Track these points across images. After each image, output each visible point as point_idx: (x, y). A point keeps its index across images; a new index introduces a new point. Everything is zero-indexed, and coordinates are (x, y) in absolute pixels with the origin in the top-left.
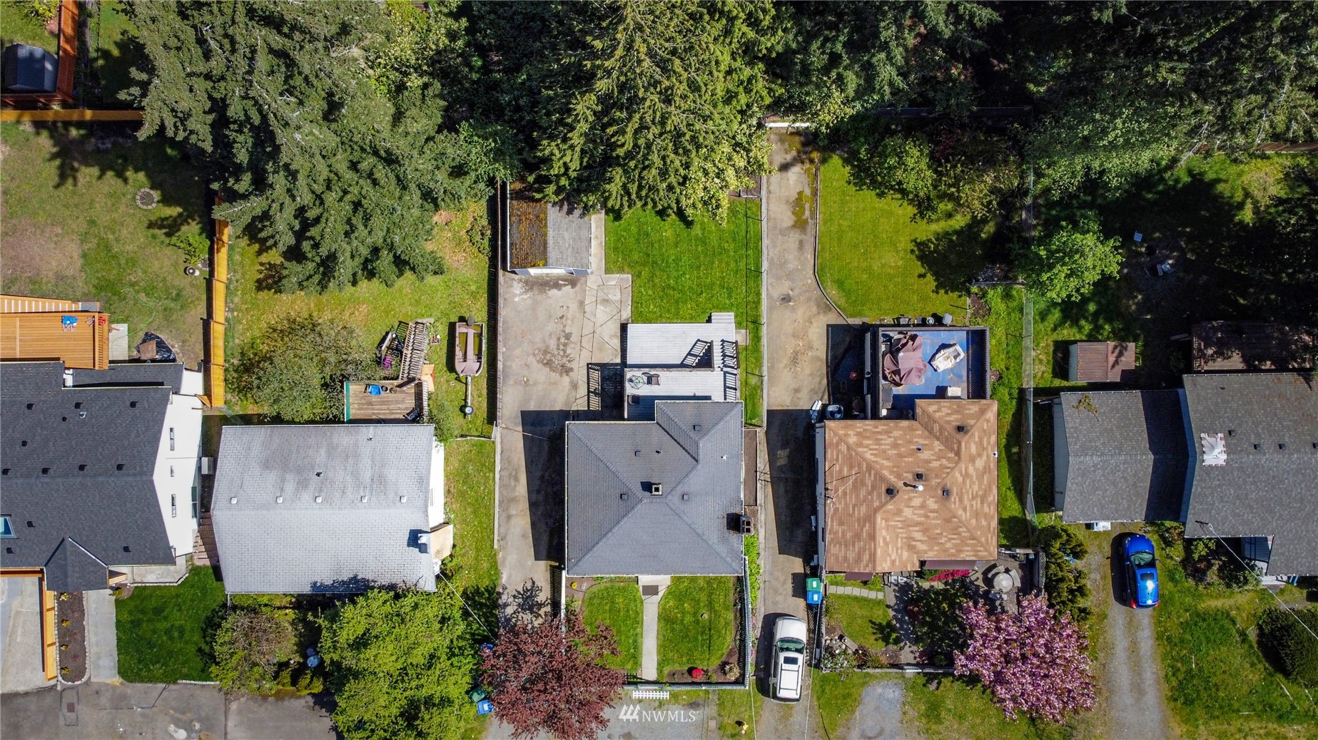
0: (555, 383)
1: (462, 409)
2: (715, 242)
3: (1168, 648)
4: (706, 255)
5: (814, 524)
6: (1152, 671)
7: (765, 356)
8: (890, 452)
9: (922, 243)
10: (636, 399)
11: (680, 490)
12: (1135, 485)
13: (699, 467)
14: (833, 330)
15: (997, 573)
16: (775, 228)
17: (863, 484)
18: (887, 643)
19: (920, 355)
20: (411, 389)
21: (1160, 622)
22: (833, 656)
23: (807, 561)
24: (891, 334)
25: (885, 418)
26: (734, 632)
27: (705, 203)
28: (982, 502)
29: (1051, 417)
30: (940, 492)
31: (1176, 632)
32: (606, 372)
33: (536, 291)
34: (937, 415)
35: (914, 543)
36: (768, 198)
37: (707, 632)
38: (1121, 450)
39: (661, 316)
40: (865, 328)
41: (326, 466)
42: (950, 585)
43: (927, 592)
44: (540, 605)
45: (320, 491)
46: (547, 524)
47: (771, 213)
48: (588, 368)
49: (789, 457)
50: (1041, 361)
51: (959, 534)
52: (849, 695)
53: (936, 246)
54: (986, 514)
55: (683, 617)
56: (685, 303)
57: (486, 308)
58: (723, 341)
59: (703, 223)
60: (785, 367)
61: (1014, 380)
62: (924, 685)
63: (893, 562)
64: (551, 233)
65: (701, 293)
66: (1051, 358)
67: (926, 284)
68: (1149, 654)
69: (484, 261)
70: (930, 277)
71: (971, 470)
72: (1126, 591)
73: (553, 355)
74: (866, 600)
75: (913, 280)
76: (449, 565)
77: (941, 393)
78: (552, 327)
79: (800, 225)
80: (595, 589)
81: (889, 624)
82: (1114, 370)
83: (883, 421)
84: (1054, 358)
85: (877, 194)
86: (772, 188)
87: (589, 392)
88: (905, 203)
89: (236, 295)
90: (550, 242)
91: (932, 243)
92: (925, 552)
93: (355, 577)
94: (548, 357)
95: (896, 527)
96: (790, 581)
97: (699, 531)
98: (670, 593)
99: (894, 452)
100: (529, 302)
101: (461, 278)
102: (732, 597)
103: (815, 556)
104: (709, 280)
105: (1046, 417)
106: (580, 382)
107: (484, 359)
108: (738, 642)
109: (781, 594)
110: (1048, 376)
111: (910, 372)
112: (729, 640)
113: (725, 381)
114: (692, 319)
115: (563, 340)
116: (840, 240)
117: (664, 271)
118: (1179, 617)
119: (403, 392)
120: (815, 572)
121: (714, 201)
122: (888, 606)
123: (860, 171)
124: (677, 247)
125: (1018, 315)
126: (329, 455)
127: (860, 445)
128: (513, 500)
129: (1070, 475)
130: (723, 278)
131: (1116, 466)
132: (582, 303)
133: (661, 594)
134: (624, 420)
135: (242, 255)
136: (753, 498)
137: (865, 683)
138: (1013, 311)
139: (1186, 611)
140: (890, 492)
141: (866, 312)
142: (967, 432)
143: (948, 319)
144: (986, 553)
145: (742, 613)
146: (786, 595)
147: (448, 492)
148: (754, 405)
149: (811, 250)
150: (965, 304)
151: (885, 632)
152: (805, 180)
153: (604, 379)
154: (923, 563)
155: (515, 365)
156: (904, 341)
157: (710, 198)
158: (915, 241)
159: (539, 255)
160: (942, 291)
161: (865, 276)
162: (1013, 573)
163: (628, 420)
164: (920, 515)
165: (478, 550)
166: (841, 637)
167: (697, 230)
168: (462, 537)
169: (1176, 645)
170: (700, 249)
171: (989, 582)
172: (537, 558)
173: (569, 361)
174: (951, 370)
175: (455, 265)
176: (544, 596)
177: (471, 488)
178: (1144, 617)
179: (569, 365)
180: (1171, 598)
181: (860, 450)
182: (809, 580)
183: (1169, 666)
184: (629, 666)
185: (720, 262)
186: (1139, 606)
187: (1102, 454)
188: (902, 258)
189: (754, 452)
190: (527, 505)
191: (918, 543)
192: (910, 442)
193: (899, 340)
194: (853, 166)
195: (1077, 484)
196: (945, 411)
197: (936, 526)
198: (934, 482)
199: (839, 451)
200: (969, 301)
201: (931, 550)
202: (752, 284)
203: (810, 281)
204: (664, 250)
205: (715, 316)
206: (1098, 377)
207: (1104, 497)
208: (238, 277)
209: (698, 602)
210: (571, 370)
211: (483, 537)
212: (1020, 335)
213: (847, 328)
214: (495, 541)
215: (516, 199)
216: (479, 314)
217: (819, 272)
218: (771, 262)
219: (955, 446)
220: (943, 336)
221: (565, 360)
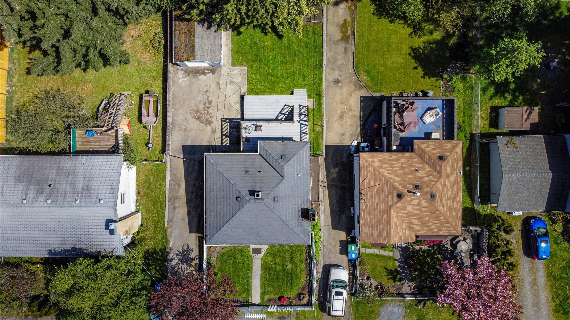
0: (202, 130)
1: (147, 145)
2: (296, 48)
3: (554, 282)
4: (290, 56)
5: (352, 212)
6: (545, 295)
7: (325, 115)
8: (399, 172)
9: (415, 49)
10: (248, 139)
11: (272, 195)
12: (540, 190)
13: (284, 180)
14: (364, 99)
15: (459, 241)
16: (331, 40)
17: (383, 190)
18: (395, 281)
19: (416, 114)
20: (112, 132)
21: (549, 267)
22: (363, 289)
23: (348, 234)
24: (399, 102)
25: (395, 151)
26: (305, 276)
27: (289, 23)
28: (453, 202)
29: (489, 150)
30: (429, 196)
31: (558, 273)
32: (232, 123)
33: (191, 76)
34: (427, 149)
35: (412, 226)
36: (327, 23)
37: (290, 276)
38: (533, 170)
39: (264, 91)
40: (382, 98)
41: (55, 180)
42: (431, 247)
43: (418, 251)
44: (192, 260)
45: (50, 196)
46: (197, 212)
47: (328, 32)
48: (222, 121)
49: (338, 172)
50: (483, 118)
51: (440, 220)
52: (372, 312)
53: (424, 51)
54: (455, 209)
55: (276, 267)
56: (278, 83)
57: (162, 86)
58: (300, 106)
59: (289, 37)
60: (336, 121)
61: (467, 129)
62: (416, 305)
63: (400, 237)
64: (197, 40)
65: (288, 78)
66: (488, 116)
67: (418, 73)
68: (543, 285)
69: (161, 58)
70: (420, 69)
71: (447, 182)
72: (531, 250)
73: (202, 114)
74: (383, 256)
75: (410, 71)
76: (137, 237)
77: (428, 136)
78: (201, 97)
79: (345, 38)
80: (224, 251)
81: (396, 270)
82: (527, 122)
83: (394, 153)
84: (490, 116)
85: (390, 21)
86: (329, 17)
87: (222, 135)
88: (406, 26)
89: (15, 77)
90: (197, 46)
91: (421, 49)
92: (419, 231)
93: (75, 247)
94: (199, 114)
95: (402, 216)
96: (338, 245)
97: (284, 220)
98: (268, 253)
99: (402, 172)
100: (188, 82)
101: (146, 68)
102: (304, 255)
103: (353, 231)
104: (292, 70)
105: (486, 150)
106: (217, 129)
107: (160, 115)
108: (308, 282)
109: (333, 253)
110: (487, 126)
111: (410, 124)
112: (303, 280)
113: (301, 129)
114: (282, 93)
115: (207, 105)
116: (368, 47)
117: (266, 65)
118: (559, 264)
119: (108, 135)
120: (353, 240)
121: (294, 22)
122: (396, 260)
123: (380, 7)
124: (273, 50)
125: (470, 91)
126: (58, 173)
127: (381, 167)
128: (177, 198)
129: (503, 185)
130: (300, 69)
131: (530, 179)
132: (218, 84)
133: (263, 253)
134: (240, 152)
135: (18, 54)
136: (317, 197)
137: (382, 304)
138: (467, 89)
139: (564, 260)
140: (399, 196)
141: (384, 89)
142: (445, 160)
143: (431, 94)
144: (455, 232)
145: (310, 265)
146: (336, 253)
147: (138, 193)
148: (318, 143)
149: (351, 53)
150: (440, 85)
151: (393, 274)
152: (348, 12)
153: (231, 128)
154: (417, 237)
155: (180, 119)
156: (407, 106)
157: (292, 20)
158: (411, 48)
159: (190, 54)
160: (427, 77)
161: (382, 68)
162: (468, 241)
163: (243, 152)
164: (417, 210)
165: (156, 228)
166: (368, 278)
167: (285, 41)
168: (147, 219)
169: (558, 280)
170: (287, 52)
171: (454, 246)
172: (190, 232)
173: (211, 117)
174: (433, 123)
175: (143, 60)
176: (194, 254)
177: (152, 191)
178: (540, 265)
179: (210, 119)
180: (555, 254)
181: (381, 170)
182: (350, 246)
183: (554, 292)
184: (244, 296)
185: (299, 60)
186: (538, 259)
187: (522, 173)
188: (404, 58)
189: (318, 171)
190: (185, 201)
191: (415, 226)
192: (411, 166)
193: (404, 105)
194: (376, 5)
195: (507, 190)
196: (432, 147)
197: (426, 216)
198: (426, 190)
199: (368, 171)
200: (442, 83)
201: (423, 229)
202: (317, 72)
203: (351, 71)
204: (266, 53)
205: (295, 91)
206: (517, 127)
207: (522, 198)
208: (16, 67)
209: (285, 258)
210: (212, 122)
211: (159, 220)
212: (471, 103)
213: (372, 98)
214: (166, 222)
215: (178, 20)
216: (157, 89)
217: (356, 66)
218: (328, 61)
219: (438, 169)
220: (428, 103)
221: (208, 116)
